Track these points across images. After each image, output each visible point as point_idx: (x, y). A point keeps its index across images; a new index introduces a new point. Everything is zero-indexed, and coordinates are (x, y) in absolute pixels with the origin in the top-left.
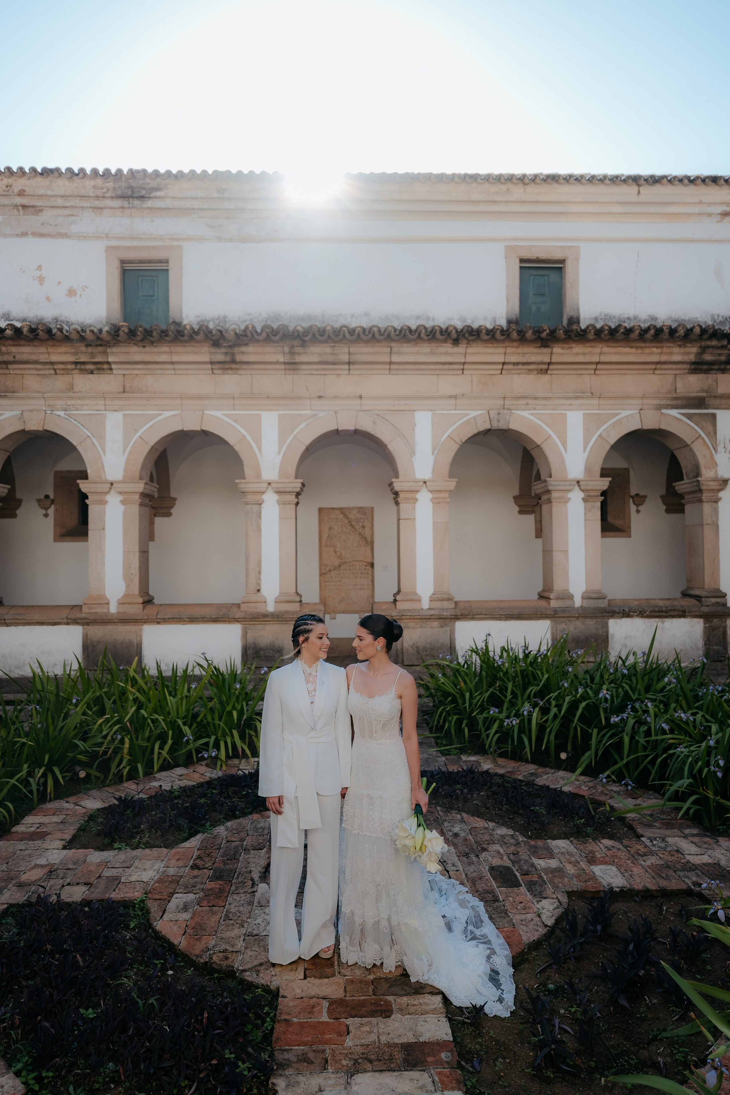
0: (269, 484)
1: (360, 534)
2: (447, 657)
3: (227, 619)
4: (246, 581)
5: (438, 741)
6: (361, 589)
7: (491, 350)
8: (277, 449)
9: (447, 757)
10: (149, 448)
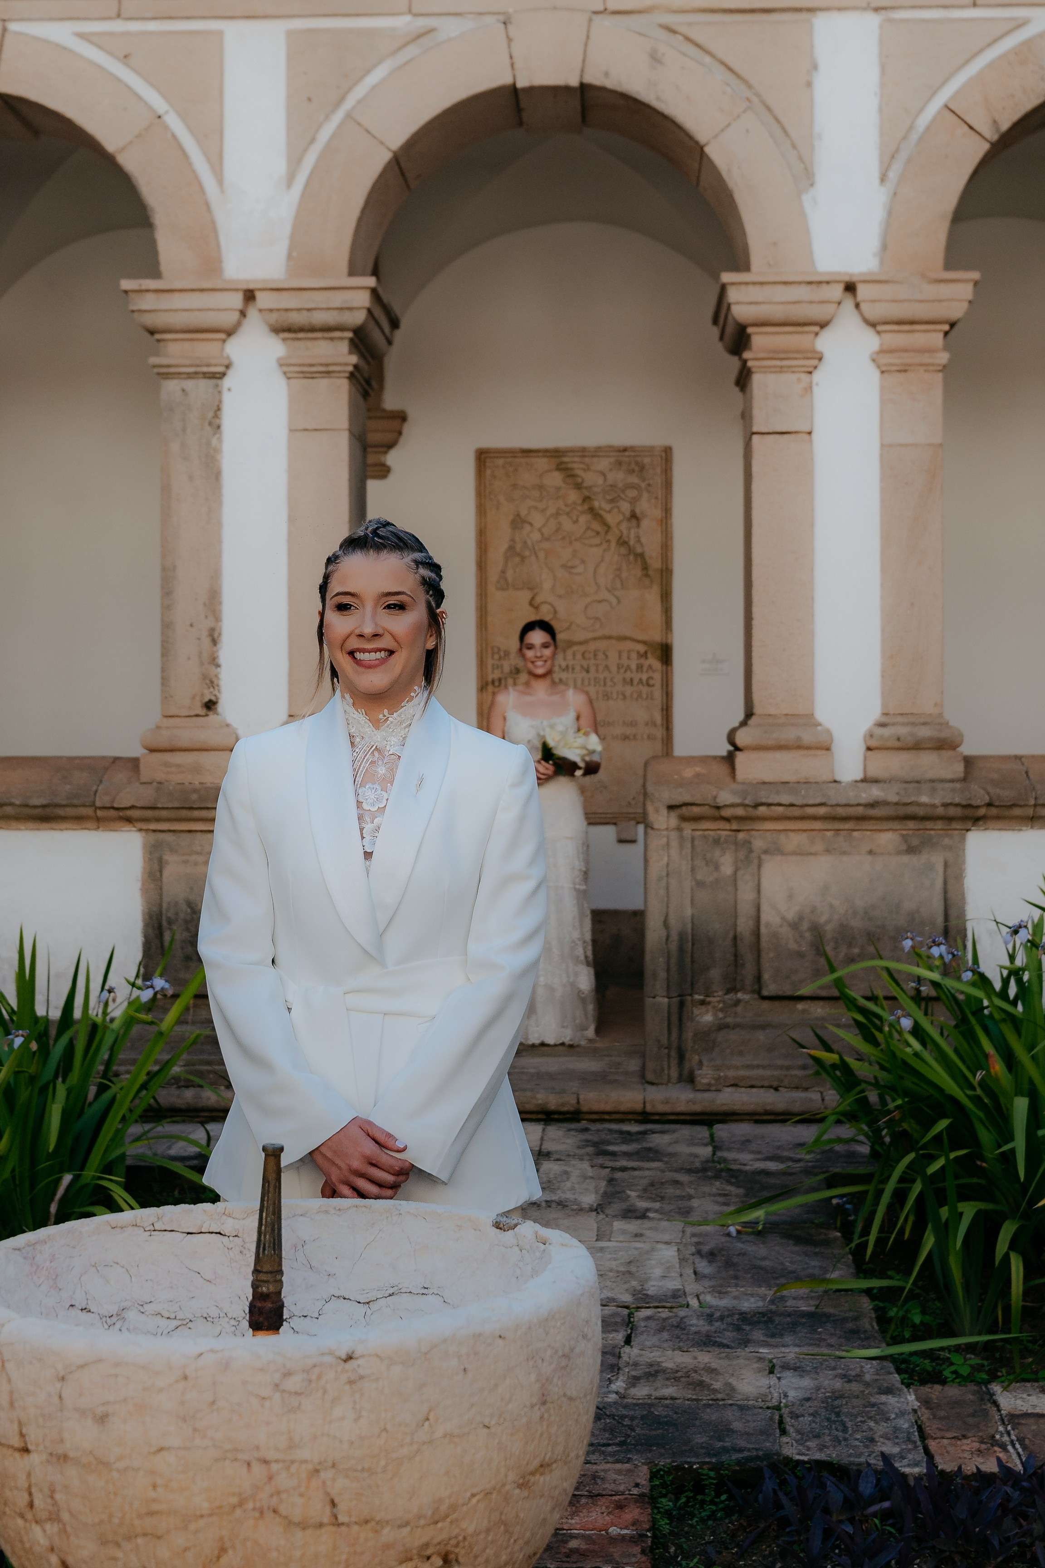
0: (250, 296)
1: (622, 542)
2: (935, 951)
3: (89, 811)
4: (163, 670)
5: (892, 1312)
6: (626, 738)
8: (280, 166)
9: (926, 1389)
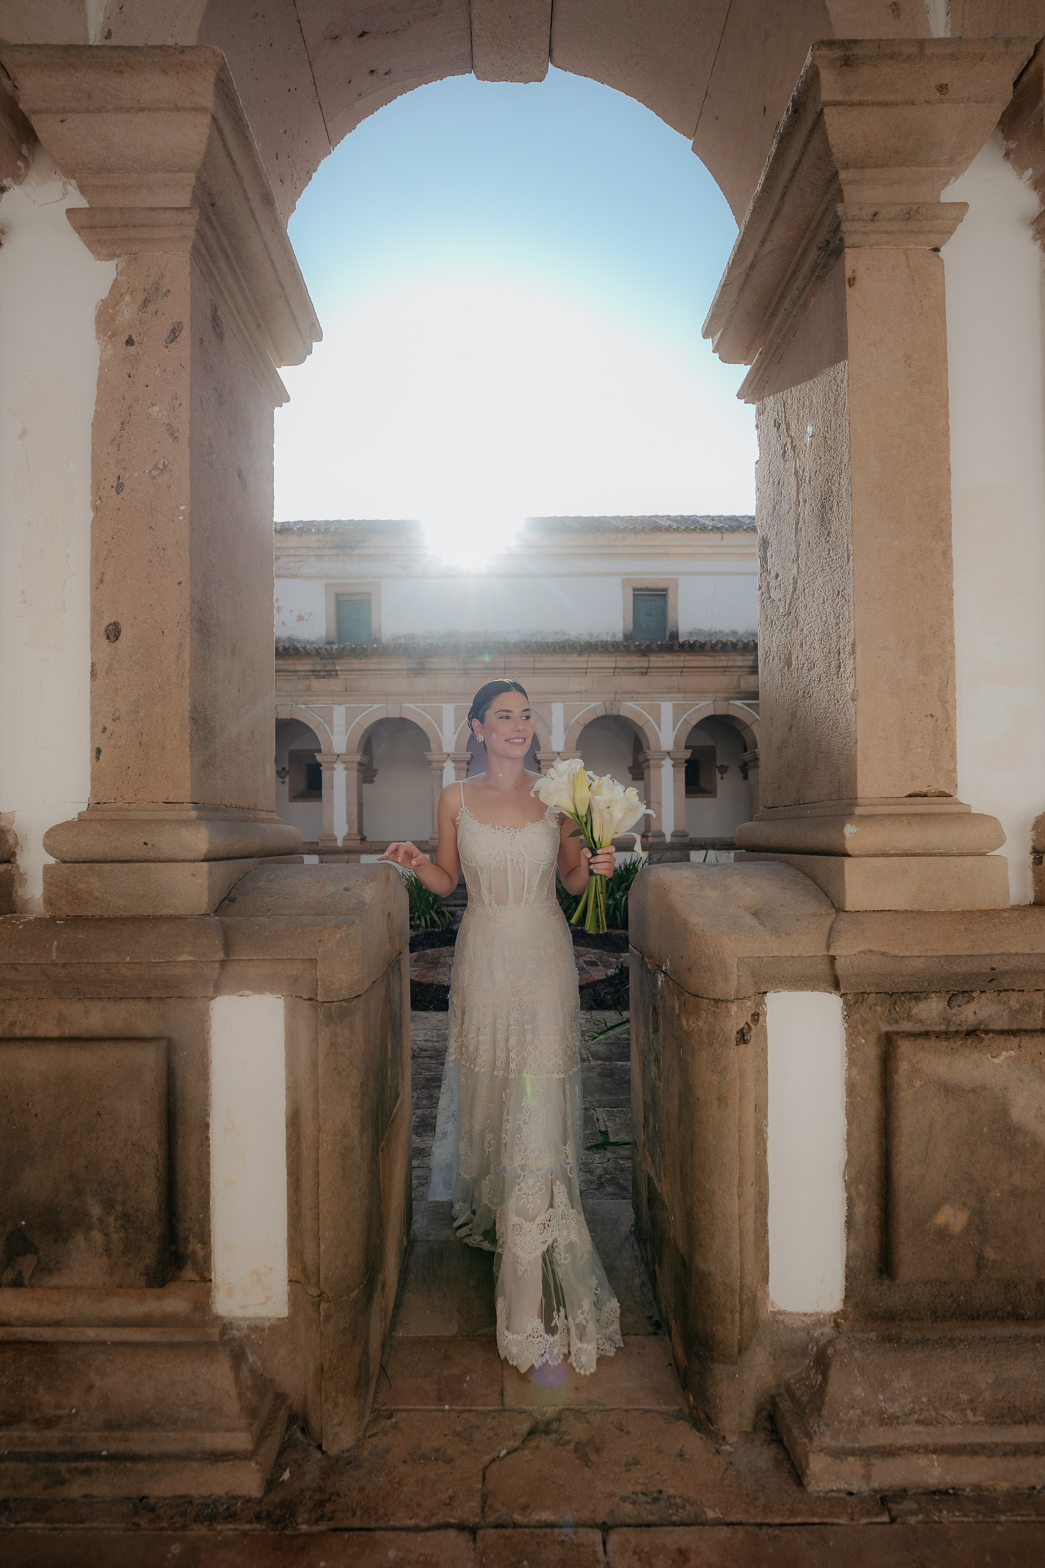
7: (606, 659)
8: (454, 731)
10: (364, 730)
